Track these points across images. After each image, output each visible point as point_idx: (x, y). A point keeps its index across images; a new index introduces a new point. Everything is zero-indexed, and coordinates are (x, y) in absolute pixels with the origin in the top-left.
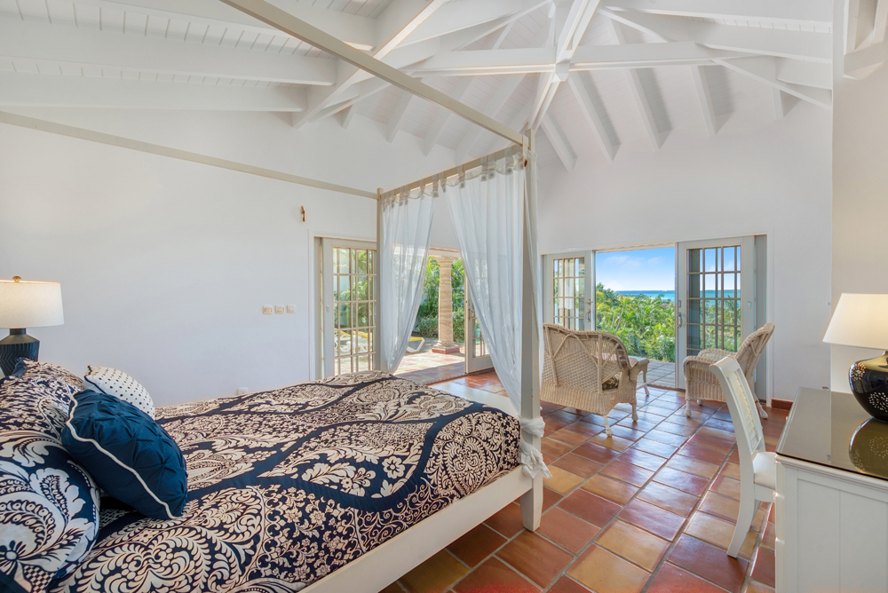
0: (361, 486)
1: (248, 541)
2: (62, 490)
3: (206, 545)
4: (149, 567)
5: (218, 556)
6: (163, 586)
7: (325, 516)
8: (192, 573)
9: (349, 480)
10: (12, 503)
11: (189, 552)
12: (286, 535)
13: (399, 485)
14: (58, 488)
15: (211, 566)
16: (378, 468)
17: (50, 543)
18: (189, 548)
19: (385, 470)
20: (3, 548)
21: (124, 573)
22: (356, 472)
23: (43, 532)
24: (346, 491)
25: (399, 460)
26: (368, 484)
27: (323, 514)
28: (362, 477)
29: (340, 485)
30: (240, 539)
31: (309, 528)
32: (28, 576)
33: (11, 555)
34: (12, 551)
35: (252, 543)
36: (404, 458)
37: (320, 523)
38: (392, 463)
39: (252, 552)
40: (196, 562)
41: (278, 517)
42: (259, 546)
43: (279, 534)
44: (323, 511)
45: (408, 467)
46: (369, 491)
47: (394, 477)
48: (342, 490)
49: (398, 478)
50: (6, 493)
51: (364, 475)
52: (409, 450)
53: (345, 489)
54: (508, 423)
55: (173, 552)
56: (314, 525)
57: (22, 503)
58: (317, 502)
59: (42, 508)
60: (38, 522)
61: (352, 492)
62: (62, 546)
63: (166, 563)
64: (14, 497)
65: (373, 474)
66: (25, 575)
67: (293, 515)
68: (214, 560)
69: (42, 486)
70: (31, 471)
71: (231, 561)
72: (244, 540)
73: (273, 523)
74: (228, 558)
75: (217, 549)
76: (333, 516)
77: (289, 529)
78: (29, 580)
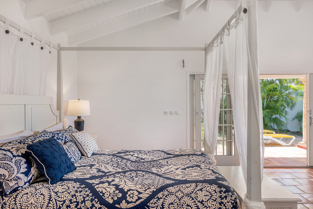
0: (112, 198)
1: (61, 201)
2: (21, 164)
3: (49, 197)
4: (33, 196)
5: (51, 202)
6: (34, 204)
7: (92, 205)
8: (42, 204)
9: (109, 193)
10: (6, 164)
11: (44, 197)
12: (75, 205)
13: (131, 205)
14: (20, 163)
15: (48, 204)
16: (124, 193)
17: (11, 178)
18: (45, 196)
19: (127, 195)
20: (1, 175)
21: (28, 195)
22: (114, 191)
23: (10, 174)
24: (104, 198)
25: (137, 193)
26: (116, 199)
27: (91, 203)
28: (114, 195)
29: (104, 194)
30: (59, 199)
31: (84, 206)
32: (6, 185)
33: (3, 178)
34: (3, 176)
35: (62, 202)
36: (140, 193)
37: (89, 207)
38: (133, 194)
39: (61, 206)
40: (44, 201)
41: (74, 197)
42: (64, 205)
43: (72, 204)
44: (92, 202)
45: (139, 198)
46: (115, 202)
47: (130, 201)
48: (103, 197)
49: (132, 202)
50: (5, 160)
51: (117, 194)
52: (145, 191)
53: (104, 197)
54: (226, 197)
55: (40, 195)
56: (86, 206)
57: (8, 164)
58: (91, 197)
59: (12, 167)
60: (10, 171)
61: (107, 199)
62: (14, 180)
63: (37, 197)
64: (6, 162)
65: (120, 195)
66: (5, 184)
67: (80, 199)
68: (49, 203)
69: (15, 161)
70: (14, 156)
71: (54, 206)
72: (60, 200)
73: (72, 199)
74: (54, 204)
75: (51, 199)
76: (95, 206)
77: (76, 203)
78: (6, 186)
